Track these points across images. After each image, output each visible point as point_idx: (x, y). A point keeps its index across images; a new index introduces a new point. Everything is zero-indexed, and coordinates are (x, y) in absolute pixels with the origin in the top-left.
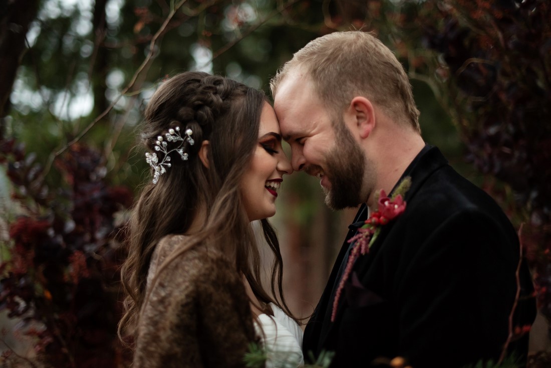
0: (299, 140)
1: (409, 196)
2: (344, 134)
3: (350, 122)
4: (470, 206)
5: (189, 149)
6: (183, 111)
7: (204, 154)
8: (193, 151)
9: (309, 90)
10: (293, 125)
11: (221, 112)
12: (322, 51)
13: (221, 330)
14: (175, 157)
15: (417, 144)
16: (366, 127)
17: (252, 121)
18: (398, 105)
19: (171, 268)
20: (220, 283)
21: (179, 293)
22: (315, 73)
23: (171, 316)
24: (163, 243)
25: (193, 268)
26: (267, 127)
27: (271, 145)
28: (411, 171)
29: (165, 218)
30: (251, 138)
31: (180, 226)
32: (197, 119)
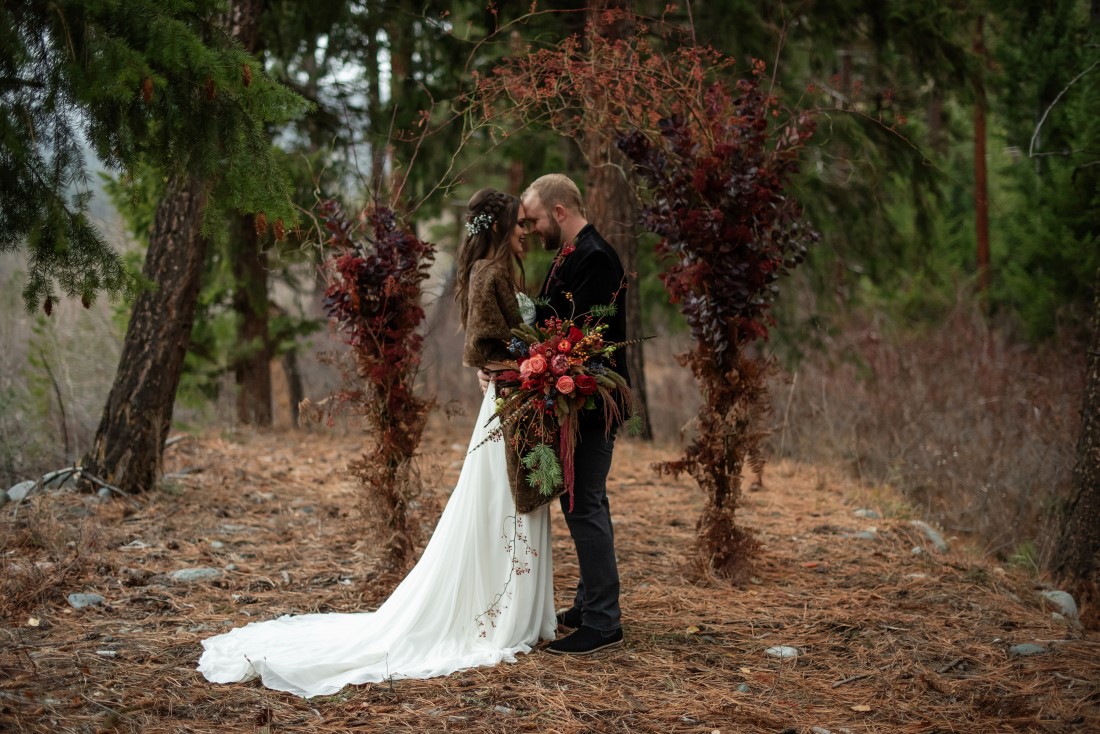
0: (534, 221)
1: (577, 245)
2: (553, 221)
3: (555, 214)
4: (598, 248)
5: (489, 224)
6: (488, 208)
7: (495, 227)
8: (490, 225)
9: (537, 201)
10: (531, 214)
11: (503, 209)
12: (543, 184)
13: (504, 294)
14: (482, 227)
15: (584, 223)
16: (562, 217)
17: (515, 212)
18: (576, 208)
19: (484, 271)
20: (503, 276)
21: (488, 278)
22: (540, 194)
23: (486, 288)
24: (477, 263)
25: (492, 271)
26: (521, 216)
27: (521, 224)
28: (580, 235)
29: (477, 253)
30: (515, 221)
31: (483, 256)
32: (493, 212)
